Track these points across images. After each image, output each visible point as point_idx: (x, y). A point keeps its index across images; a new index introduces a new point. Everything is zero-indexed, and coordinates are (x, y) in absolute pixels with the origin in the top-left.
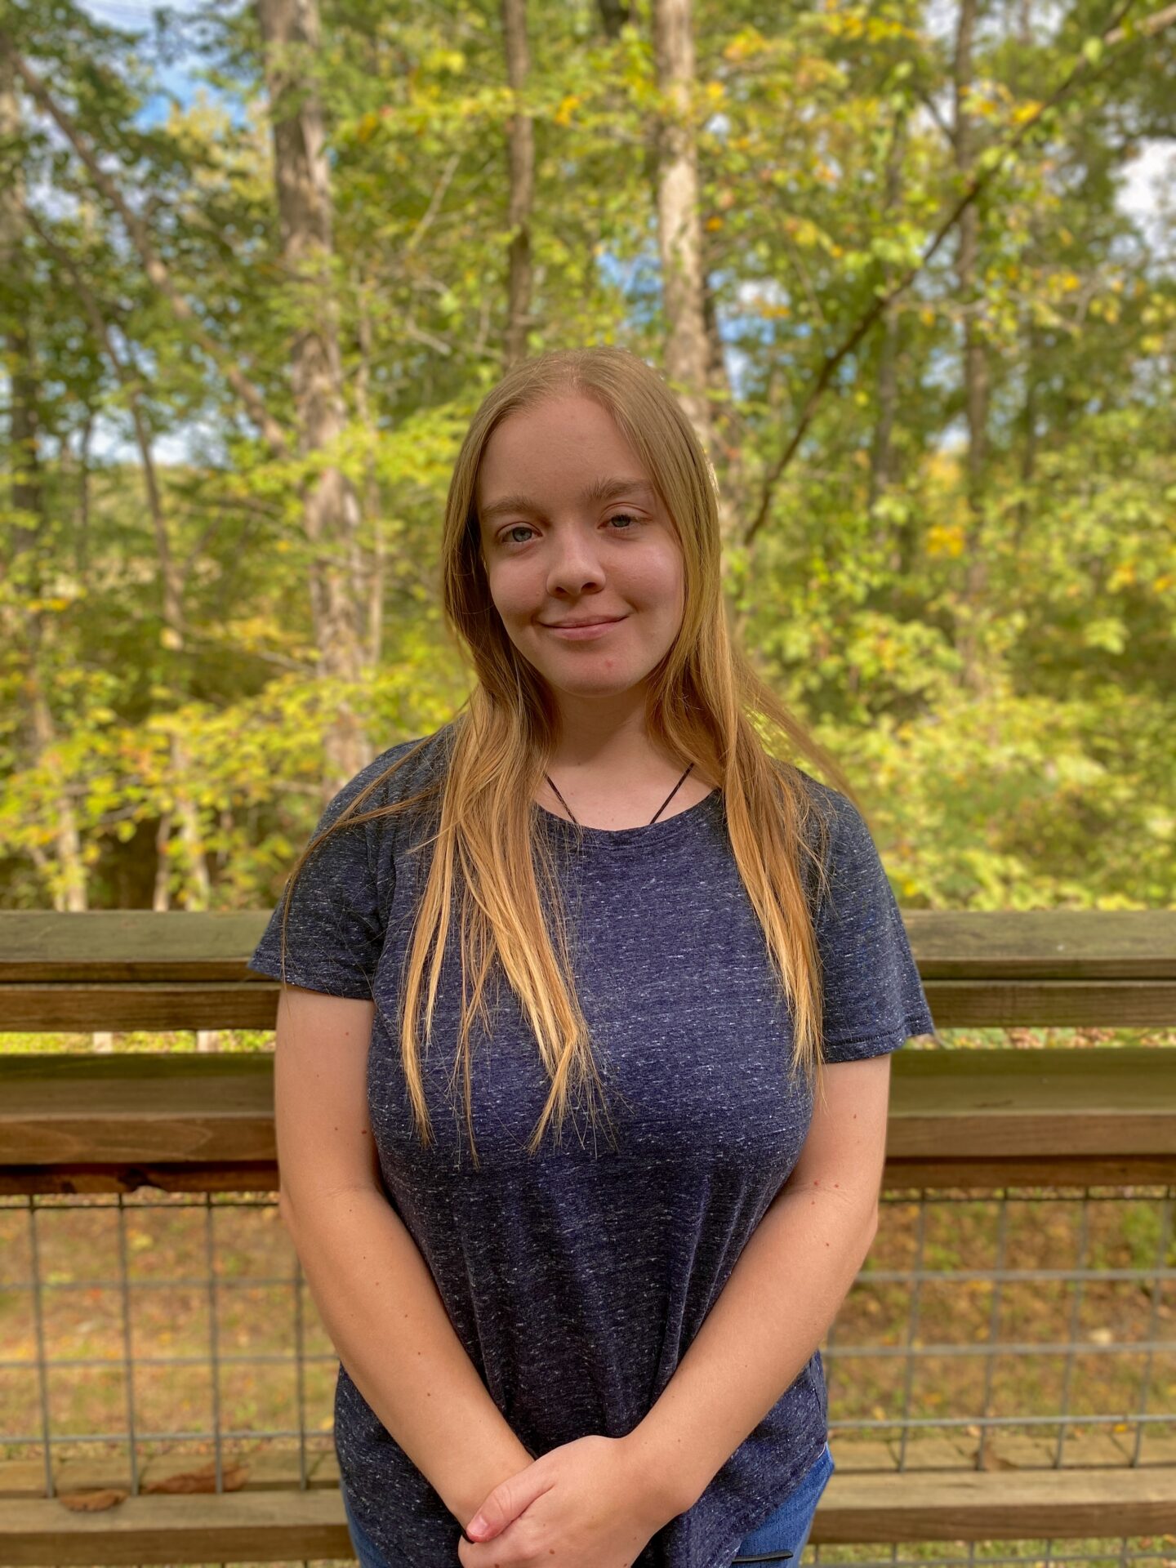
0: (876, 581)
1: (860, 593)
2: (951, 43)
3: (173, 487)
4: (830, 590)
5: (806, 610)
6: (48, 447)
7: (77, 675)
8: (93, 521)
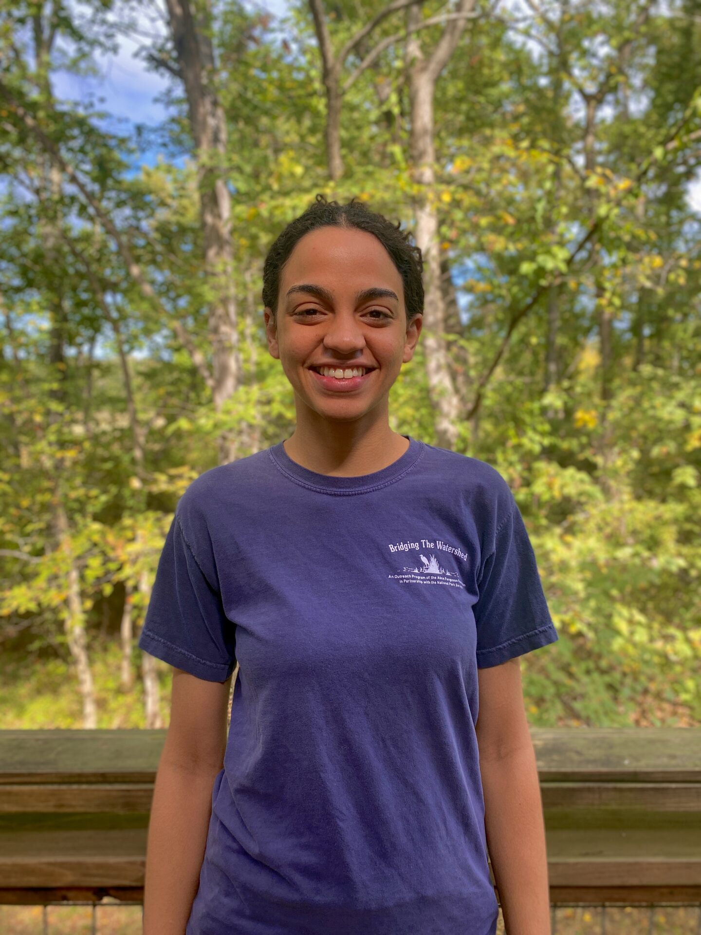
0: (546, 441)
1: (537, 449)
2: (583, 124)
3: (140, 374)
4: (518, 447)
5: (505, 460)
6: (70, 352)
7: (80, 492)
8: (95, 393)
